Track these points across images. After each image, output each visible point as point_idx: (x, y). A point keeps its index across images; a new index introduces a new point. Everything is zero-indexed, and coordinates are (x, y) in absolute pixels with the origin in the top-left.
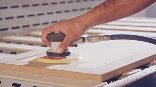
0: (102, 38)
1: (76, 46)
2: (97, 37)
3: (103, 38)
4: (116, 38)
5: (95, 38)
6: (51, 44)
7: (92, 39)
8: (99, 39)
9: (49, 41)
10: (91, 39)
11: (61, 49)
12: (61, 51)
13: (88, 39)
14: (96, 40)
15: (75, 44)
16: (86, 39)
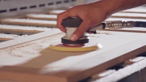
0: (125, 24)
1: (95, 33)
2: (120, 24)
3: (127, 25)
4: (141, 25)
5: (117, 24)
6: (66, 30)
7: (114, 26)
8: (122, 25)
9: (65, 27)
10: (112, 25)
11: (75, 36)
12: (75, 38)
13: (109, 25)
14: (118, 27)
15: (94, 31)
16: (106, 25)
